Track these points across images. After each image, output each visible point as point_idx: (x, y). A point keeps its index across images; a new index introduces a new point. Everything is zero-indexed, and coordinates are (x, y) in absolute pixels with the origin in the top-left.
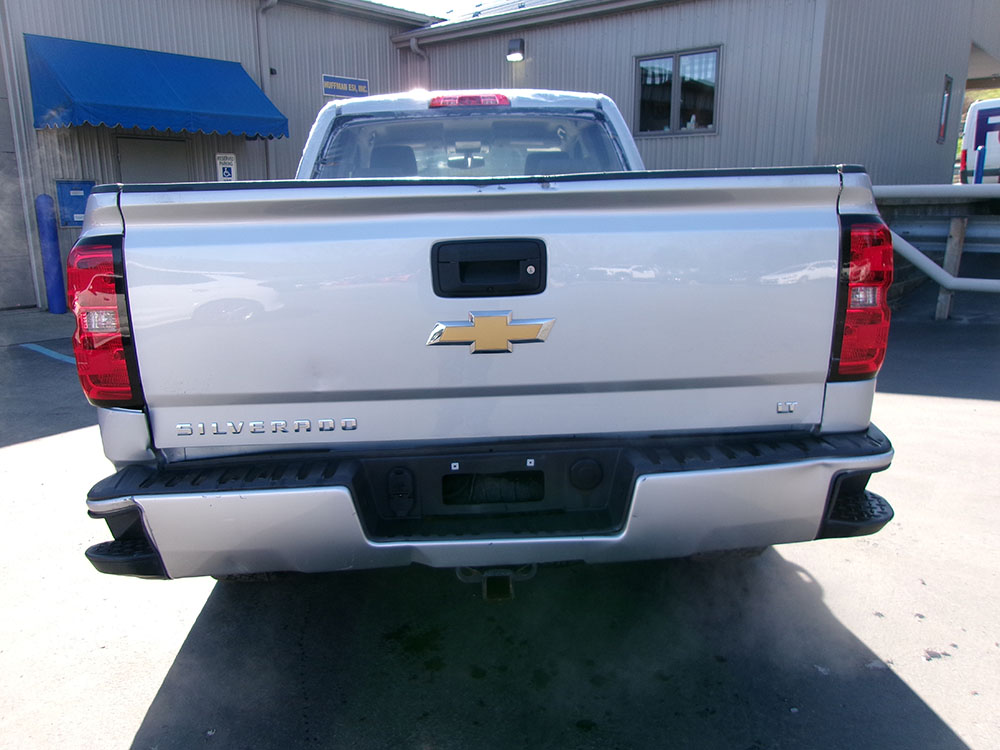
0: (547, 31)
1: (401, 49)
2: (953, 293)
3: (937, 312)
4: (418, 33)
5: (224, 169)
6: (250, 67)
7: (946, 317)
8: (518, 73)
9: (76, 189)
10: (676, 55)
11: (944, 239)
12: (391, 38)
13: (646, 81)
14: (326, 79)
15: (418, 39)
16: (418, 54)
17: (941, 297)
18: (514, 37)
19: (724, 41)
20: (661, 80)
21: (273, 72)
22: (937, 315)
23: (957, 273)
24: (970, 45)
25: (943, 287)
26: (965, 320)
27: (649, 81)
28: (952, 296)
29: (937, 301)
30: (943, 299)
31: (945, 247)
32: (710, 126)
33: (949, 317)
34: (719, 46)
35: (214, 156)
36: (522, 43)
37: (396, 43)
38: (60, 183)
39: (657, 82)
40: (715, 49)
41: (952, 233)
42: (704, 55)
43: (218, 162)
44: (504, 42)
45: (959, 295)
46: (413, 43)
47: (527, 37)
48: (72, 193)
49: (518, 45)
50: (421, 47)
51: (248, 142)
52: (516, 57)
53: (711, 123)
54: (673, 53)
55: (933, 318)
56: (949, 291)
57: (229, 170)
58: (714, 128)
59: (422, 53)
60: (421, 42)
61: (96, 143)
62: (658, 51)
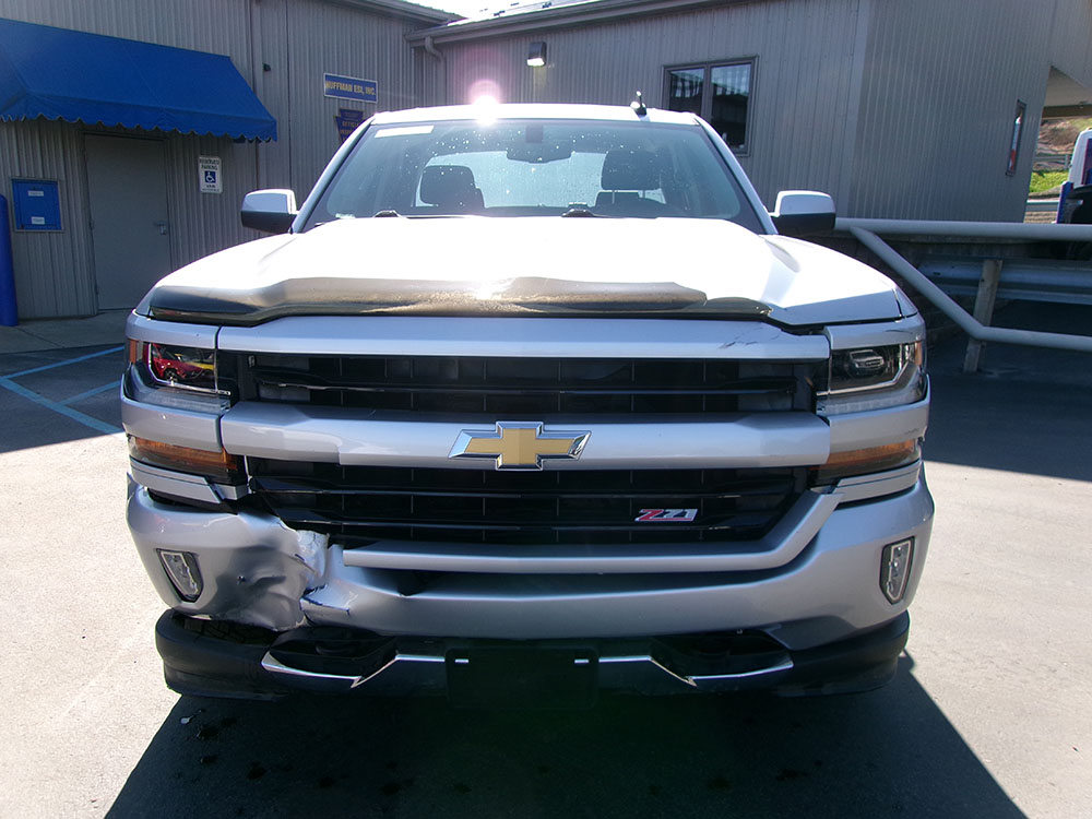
0: (571, 35)
1: (415, 48)
2: (985, 344)
3: (966, 364)
4: (434, 31)
5: (206, 173)
6: (241, 62)
7: (975, 369)
8: (539, 81)
9: (34, 190)
10: (708, 66)
11: (975, 283)
12: (404, 36)
13: (675, 93)
14: (328, 78)
15: (433, 38)
16: (434, 55)
17: (971, 347)
18: (536, 40)
19: (759, 54)
20: (691, 94)
21: (266, 68)
22: (965, 368)
23: (989, 323)
24: (1049, 68)
25: (973, 337)
26: (996, 374)
27: (678, 94)
28: (983, 347)
29: (966, 352)
30: (972, 352)
31: (976, 291)
32: (742, 146)
33: (979, 370)
34: (753, 58)
35: (196, 157)
36: (544, 46)
37: (410, 42)
38: (15, 182)
39: (688, 95)
40: (749, 60)
41: (984, 275)
42: (738, 67)
43: (200, 165)
44: (525, 45)
45: (991, 345)
46: (428, 42)
47: (550, 41)
48: (31, 193)
49: (539, 49)
50: (436, 46)
51: (236, 145)
52: (537, 62)
53: (743, 143)
54: (705, 63)
55: (961, 370)
56: (979, 341)
57: (213, 174)
58: (746, 148)
59: (438, 53)
60: (437, 42)
61: (60, 139)
62: (688, 60)
